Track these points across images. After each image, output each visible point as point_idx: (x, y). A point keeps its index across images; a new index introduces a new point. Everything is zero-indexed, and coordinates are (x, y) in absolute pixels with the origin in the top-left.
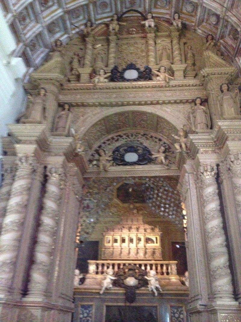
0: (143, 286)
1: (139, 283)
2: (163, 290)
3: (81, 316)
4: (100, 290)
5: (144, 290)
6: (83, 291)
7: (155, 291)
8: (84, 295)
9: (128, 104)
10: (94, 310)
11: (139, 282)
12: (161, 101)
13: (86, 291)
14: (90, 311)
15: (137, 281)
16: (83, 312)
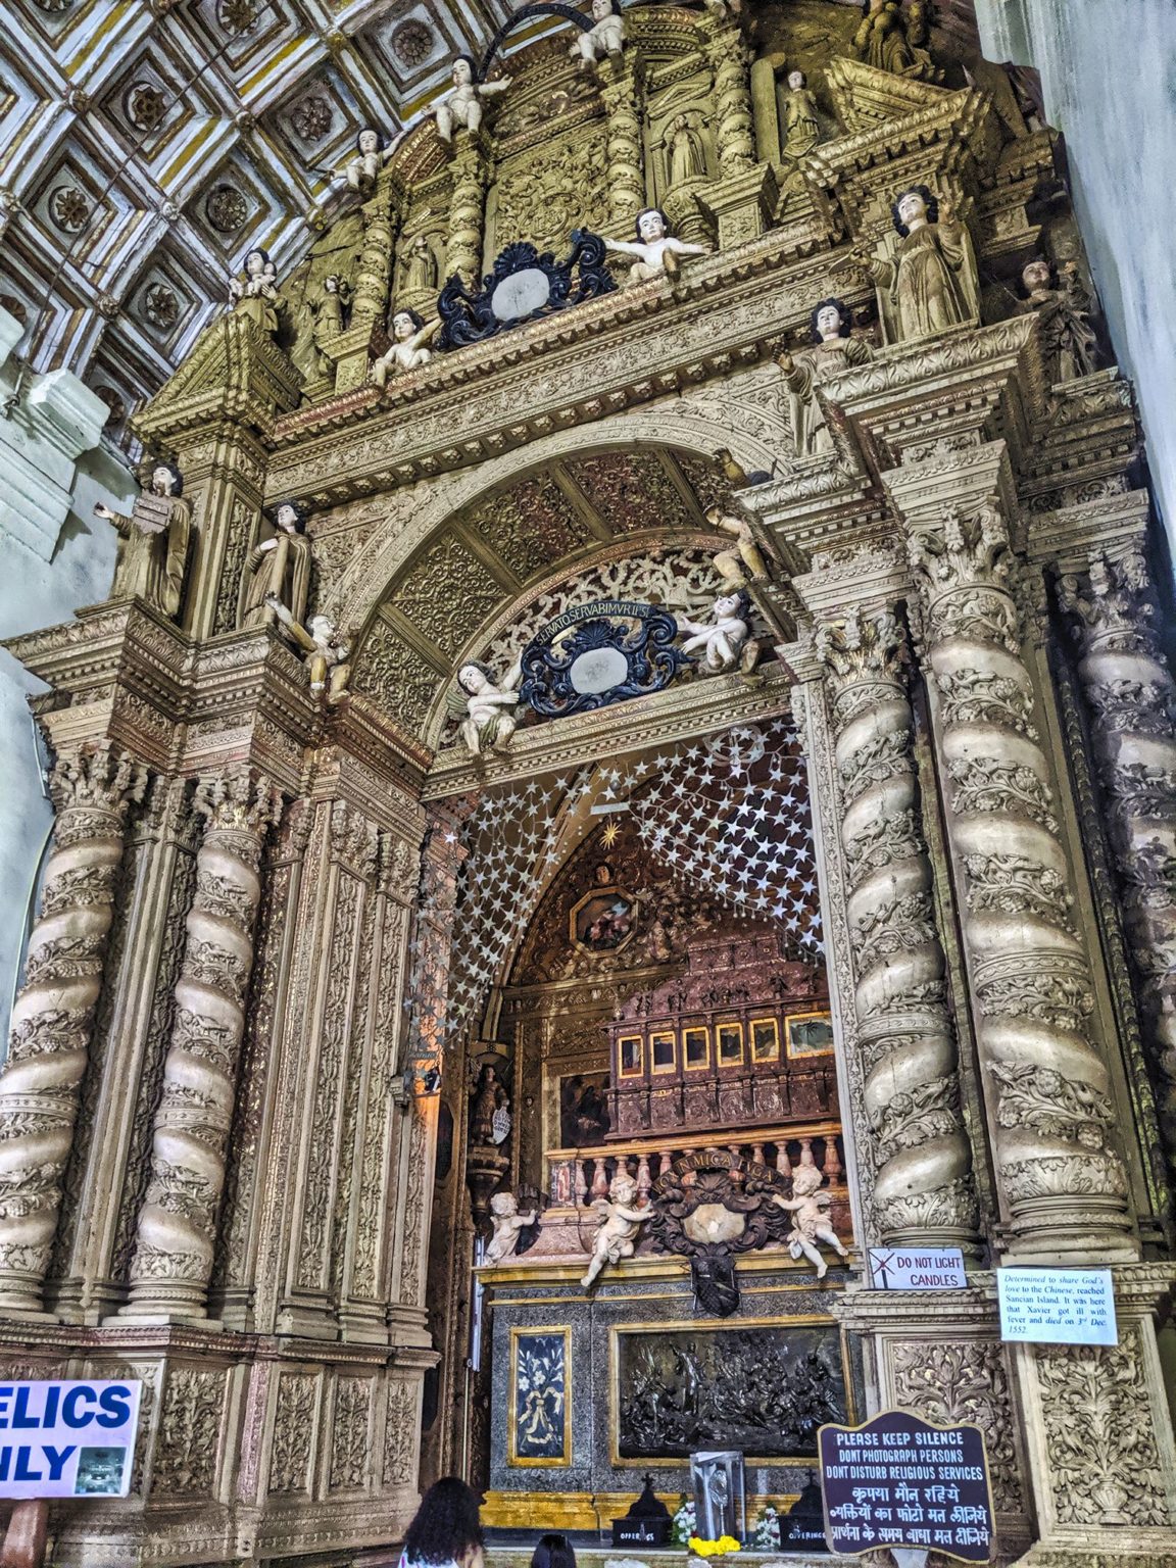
0: (771, 1239)
1: (749, 1229)
3: (524, 1384)
4: (586, 1267)
5: (770, 1256)
6: (520, 1277)
7: (815, 1256)
8: (526, 1297)
9: (533, 434)
10: (568, 1362)
11: (747, 1221)
12: (664, 373)
13: (533, 1276)
14: (554, 1363)
15: (740, 1217)
16: (528, 1367)
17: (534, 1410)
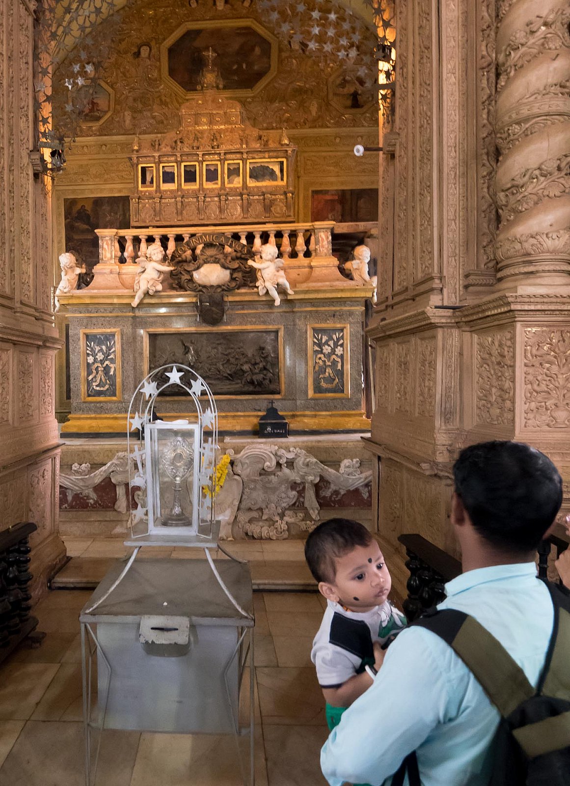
0: (244, 285)
1: (233, 279)
2: (296, 293)
3: (90, 360)
5: (245, 294)
6: (88, 301)
7: (274, 293)
8: (90, 312)
10: (118, 347)
11: (231, 274)
13: (96, 301)
14: (109, 348)
15: (228, 272)
16: (92, 350)
17: (97, 373)
